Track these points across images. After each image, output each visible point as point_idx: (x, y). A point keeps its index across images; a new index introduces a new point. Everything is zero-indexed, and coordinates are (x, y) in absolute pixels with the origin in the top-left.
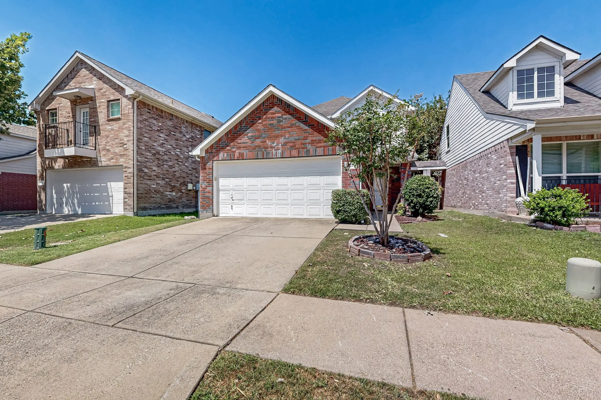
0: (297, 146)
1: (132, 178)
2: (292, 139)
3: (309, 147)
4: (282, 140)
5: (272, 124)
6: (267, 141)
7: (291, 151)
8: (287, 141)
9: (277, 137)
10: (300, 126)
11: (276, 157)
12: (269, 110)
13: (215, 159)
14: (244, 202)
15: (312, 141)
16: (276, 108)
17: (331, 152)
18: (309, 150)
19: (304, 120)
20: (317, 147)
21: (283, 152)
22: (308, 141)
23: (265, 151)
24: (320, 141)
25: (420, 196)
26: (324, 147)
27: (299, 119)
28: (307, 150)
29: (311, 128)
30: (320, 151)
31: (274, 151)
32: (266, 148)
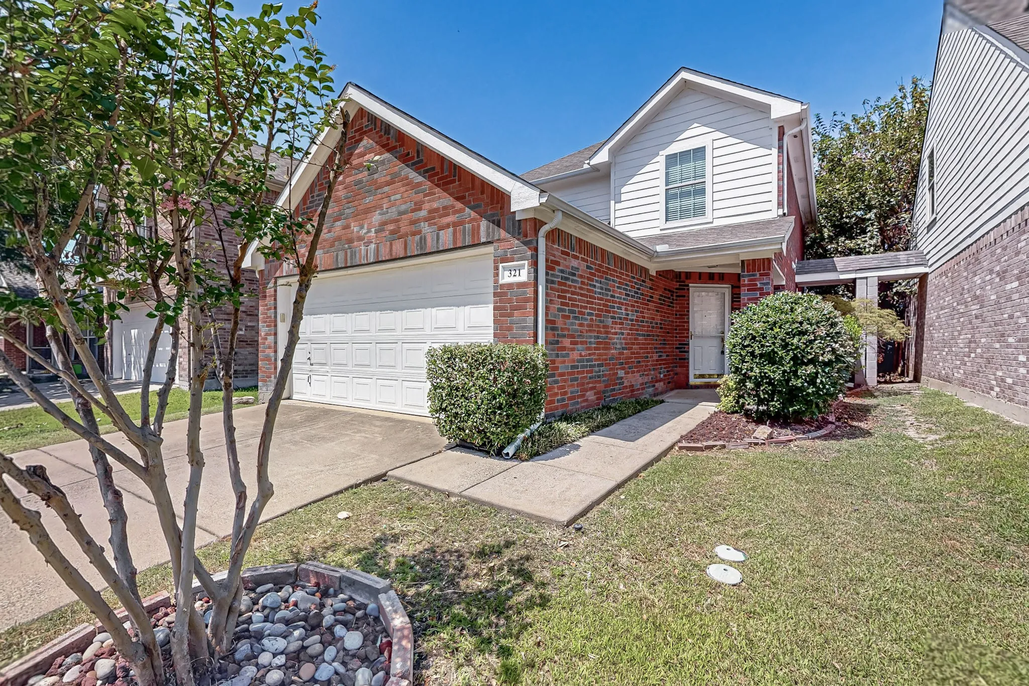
0: (404, 230)
2: (393, 213)
3: (425, 228)
4: (376, 218)
5: (360, 182)
6: (352, 224)
7: (391, 245)
8: (386, 217)
9: (368, 211)
10: (407, 178)
11: (366, 262)
12: (356, 148)
13: (277, 275)
14: (327, 368)
15: (430, 212)
16: (366, 142)
17: (469, 236)
18: (425, 237)
19: (416, 159)
20: (441, 228)
21: (378, 247)
22: (423, 213)
23: (350, 248)
24: (446, 211)
25: (771, 358)
26: (455, 225)
27: (405, 159)
28: (421, 238)
29: (430, 178)
30: (446, 237)
31: (363, 248)
32: (350, 241)
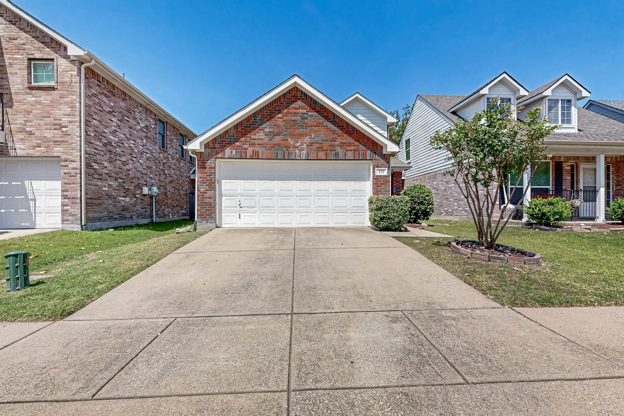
0: (325, 148)
1: (79, 175)
2: (319, 139)
3: (338, 149)
4: (307, 139)
5: (296, 121)
6: (289, 140)
7: (317, 153)
8: (312, 141)
9: (301, 135)
10: (327, 126)
11: (299, 158)
12: (292, 104)
14: (256, 209)
15: (341, 143)
16: (299, 103)
17: (361, 156)
18: (338, 153)
19: (332, 120)
20: (347, 151)
21: (308, 153)
22: (337, 143)
23: (287, 150)
24: (350, 144)
26: (354, 150)
27: (327, 118)
28: (336, 153)
29: (340, 129)
30: (350, 155)
31: (297, 151)
32: (288, 147)
